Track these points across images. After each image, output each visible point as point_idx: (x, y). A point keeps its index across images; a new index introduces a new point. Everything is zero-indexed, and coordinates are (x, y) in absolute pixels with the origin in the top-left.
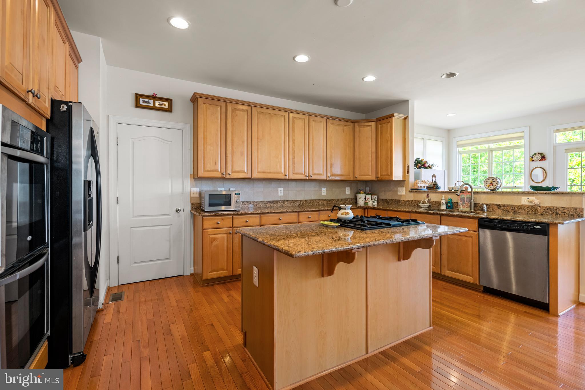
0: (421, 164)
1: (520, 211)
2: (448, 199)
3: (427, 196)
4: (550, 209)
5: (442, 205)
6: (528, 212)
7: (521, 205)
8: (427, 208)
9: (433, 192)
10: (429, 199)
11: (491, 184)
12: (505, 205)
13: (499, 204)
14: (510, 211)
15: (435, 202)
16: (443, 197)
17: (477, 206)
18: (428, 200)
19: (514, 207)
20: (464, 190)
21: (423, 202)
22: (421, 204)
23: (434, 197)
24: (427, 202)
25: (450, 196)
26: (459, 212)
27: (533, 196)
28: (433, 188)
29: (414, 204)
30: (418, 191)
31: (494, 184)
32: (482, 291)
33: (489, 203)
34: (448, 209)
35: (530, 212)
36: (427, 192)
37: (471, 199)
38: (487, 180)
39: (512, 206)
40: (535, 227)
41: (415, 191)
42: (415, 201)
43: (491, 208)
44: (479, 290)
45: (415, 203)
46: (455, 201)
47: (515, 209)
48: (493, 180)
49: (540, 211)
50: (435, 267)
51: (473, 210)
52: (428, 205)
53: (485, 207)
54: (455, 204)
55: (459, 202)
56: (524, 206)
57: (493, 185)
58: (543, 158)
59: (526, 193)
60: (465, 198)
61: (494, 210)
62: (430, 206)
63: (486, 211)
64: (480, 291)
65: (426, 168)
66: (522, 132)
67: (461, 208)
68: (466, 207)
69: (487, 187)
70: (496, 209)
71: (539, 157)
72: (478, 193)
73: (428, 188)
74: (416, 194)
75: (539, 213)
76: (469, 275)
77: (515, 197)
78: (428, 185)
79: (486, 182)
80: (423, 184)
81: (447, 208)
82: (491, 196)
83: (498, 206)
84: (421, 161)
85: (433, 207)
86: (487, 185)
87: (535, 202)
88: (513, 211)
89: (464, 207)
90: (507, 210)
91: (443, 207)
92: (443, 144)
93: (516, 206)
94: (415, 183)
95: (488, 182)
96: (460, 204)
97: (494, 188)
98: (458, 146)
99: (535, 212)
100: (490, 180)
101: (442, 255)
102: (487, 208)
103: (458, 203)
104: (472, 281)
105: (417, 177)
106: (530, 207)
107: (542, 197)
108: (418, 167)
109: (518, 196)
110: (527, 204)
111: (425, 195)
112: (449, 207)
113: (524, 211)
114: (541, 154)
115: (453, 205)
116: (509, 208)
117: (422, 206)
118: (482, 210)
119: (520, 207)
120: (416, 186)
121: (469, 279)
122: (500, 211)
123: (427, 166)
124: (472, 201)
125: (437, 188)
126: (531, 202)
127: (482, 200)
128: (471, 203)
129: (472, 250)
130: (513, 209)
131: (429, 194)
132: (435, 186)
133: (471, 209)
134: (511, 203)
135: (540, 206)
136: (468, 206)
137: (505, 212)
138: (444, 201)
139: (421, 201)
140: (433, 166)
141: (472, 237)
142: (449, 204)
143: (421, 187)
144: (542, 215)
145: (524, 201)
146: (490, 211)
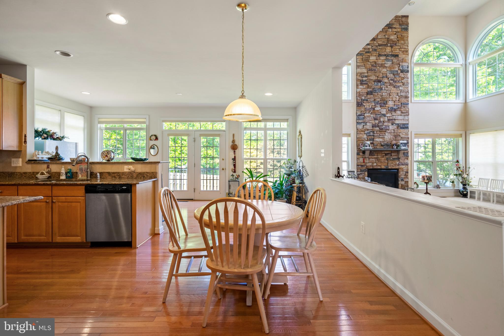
0: (47, 135)
1: (123, 176)
2: (68, 169)
3: (47, 167)
4: (140, 174)
5: (62, 175)
6: (128, 177)
7: (124, 172)
8: (46, 179)
9: (54, 163)
10: (49, 170)
11: (107, 156)
12: (113, 172)
13: (110, 172)
14: (117, 177)
15: (56, 173)
16: (62, 168)
17: (93, 175)
18: (47, 171)
19: (119, 173)
20: (83, 161)
21: (41, 173)
22: (39, 176)
23: (54, 168)
24: (45, 173)
25: (70, 167)
26: (76, 181)
27: (131, 165)
28: (55, 159)
29: (32, 176)
30: (37, 162)
31: (109, 156)
32: (89, 246)
33: (102, 171)
34: (68, 178)
35: (129, 177)
36: (48, 163)
37: (88, 169)
38: (104, 153)
39: (118, 173)
40: (123, 187)
41: (33, 162)
42: (33, 172)
43: (104, 176)
44: (86, 246)
45: (33, 174)
46: (74, 171)
47: (119, 175)
48: (108, 152)
49: (135, 175)
50: (46, 236)
51: (89, 178)
52: (46, 176)
53: (98, 174)
54: (74, 174)
55: (78, 171)
56: (126, 172)
57: (107, 157)
58: (157, 139)
59: (127, 163)
60: (83, 168)
61: (106, 177)
62: (49, 177)
63: (99, 178)
64: (88, 246)
65: (54, 139)
66: (144, 119)
67: (80, 177)
68: (84, 176)
69: (103, 158)
70: (107, 176)
71: (154, 138)
72: (94, 163)
73: (49, 159)
74: (34, 165)
75: (134, 177)
76: (78, 236)
77: (120, 166)
78: (50, 156)
79: (102, 154)
80: (45, 155)
81: (66, 178)
82: (104, 165)
83: (109, 173)
84: (48, 132)
85: (54, 177)
86: (103, 157)
87: (131, 169)
88: (118, 177)
89: (82, 176)
90: (115, 177)
91: (63, 177)
92: (84, 118)
93: (121, 172)
94: (34, 154)
95: (104, 154)
96: (79, 173)
97: (108, 159)
98: (100, 122)
99: (132, 176)
100: (106, 153)
101: (53, 224)
102: (100, 176)
103: (77, 173)
104: (80, 241)
105: (40, 148)
106: (129, 173)
107: (136, 165)
108: (43, 137)
109: (122, 165)
110: (128, 171)
111: (45, 166)
112: (69, 177)
113: (125, 176)
114: (155, 136)
115: (73, 175)
116: (116, 175)
117: (39, 178)
118: (96, 177)
119: (123, 173)
120: (35, 157)
121: (78, 239)
122: (110, 177)
123: (56, 137)
124: (89, 170)
125: (59, 160)
126: (130, 169)
127: (98, 169)
128: (87, 172)
129: (80, 214)
130: (119, 176)
131: (49, 165)
132: (56, 157)
133: (87, 178)
134: (118, 171)
135: (135, 172)
136: (86, 175)
137: (113, 178)
138: (63, 171)
139: (39, 172)
140: (64, 138)
141: (80, 202)
142: (68, 174)
143: (42, 158)
144: (136, 178)
145: (126, 169)
146: (103, 178)
